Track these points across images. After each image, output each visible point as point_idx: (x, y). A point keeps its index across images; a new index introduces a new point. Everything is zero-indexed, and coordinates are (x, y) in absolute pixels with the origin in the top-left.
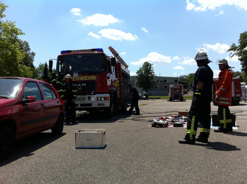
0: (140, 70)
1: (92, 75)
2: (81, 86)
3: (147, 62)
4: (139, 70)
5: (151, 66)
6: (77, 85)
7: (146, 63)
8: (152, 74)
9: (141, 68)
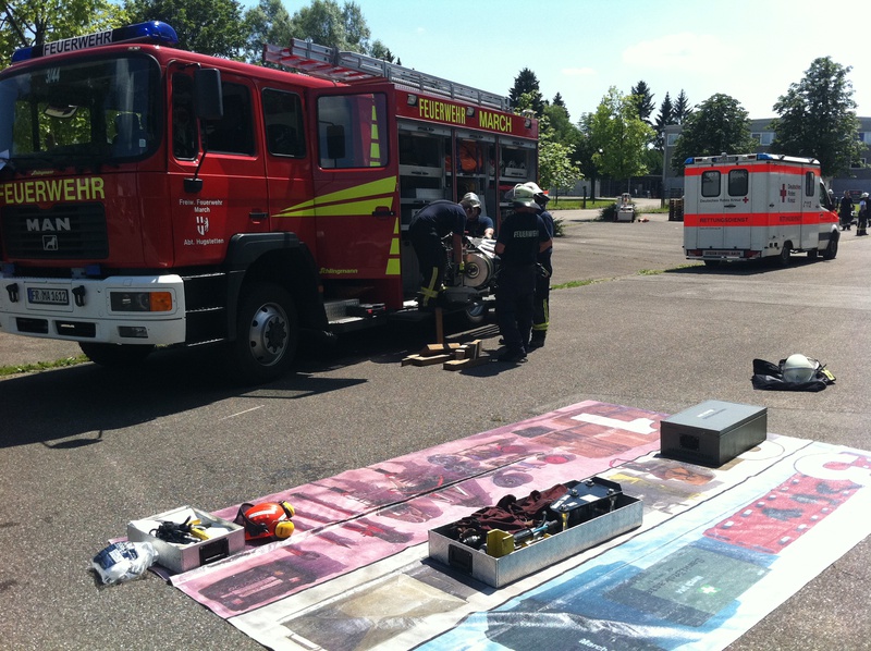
0: (792, 94)
1: (90, 176)
2: (56, 232)
3: (826, 59)
4: (786, 94)
5: (841, 74)
6: (41, 226)
7: (818, 61)
8: (847, 110)
9: (795, 85)
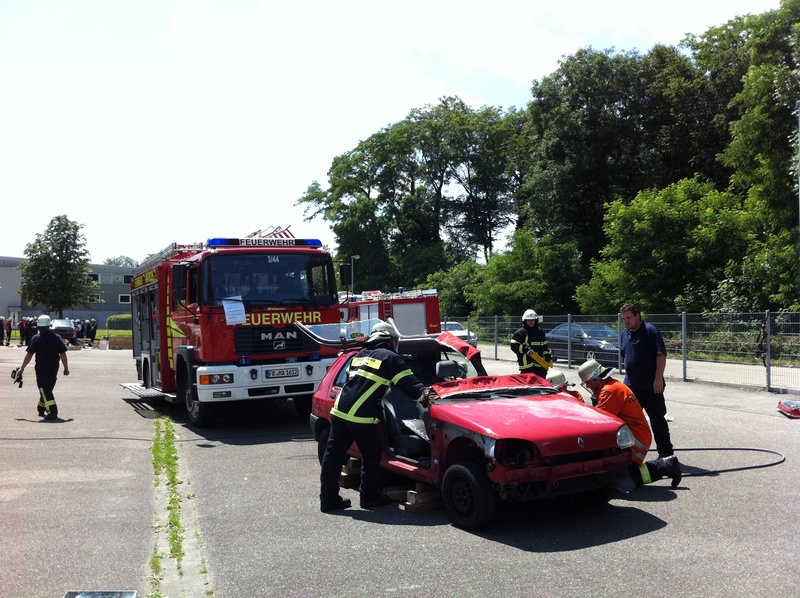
0: (38, 241)
1: (312, 311)
2: (286, 340)
3: (62, 215)
4: (33, 242)
5: (76, 229)
6: (273, 337)
7: (58, 219)
8: (83, 258)
9: (40, 235)
